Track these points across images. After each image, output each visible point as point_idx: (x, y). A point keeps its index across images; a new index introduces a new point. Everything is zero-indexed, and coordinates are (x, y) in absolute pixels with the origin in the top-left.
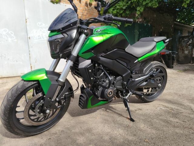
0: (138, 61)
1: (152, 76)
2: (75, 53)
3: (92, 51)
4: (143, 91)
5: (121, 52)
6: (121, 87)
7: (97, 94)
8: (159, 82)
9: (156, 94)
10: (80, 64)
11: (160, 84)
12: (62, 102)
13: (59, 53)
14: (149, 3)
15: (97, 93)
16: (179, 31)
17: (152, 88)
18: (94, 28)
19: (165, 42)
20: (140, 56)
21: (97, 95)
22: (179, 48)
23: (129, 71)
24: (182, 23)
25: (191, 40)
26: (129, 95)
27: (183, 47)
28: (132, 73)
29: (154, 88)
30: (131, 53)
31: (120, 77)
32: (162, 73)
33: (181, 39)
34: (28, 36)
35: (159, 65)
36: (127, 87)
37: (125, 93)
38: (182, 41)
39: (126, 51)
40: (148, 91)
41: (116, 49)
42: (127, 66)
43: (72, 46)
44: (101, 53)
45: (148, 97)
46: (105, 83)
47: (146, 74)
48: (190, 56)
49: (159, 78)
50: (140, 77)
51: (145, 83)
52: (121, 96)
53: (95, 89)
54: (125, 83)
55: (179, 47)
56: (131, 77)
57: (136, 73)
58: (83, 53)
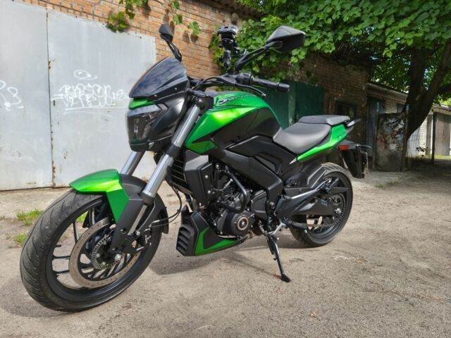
0: (297, 161)
1: (322, 192)
2: (178, 141)
3: (212, 139)
4: (306, 222)
5: (265, 142)
6: (264, 212)
7: (215, 224)
8: (337, 205)
9: (331, 229)
10: (187, 163)
11: (338, 209)
12: (147, 239)
13: (149, 141)
14: (316, 44)
15: (216, 222)
16: (378, 103)
17: (324, 217)
18: (215, 96)
19: (346, 127)
20: (302, 151)
21: (216, 227)
22: (378, 137)
23: (280, 181)
24: (384, 86)
25: (402, 122)
26: (278, 227)
27: (386, 136)
28: (285, 184)
29: (328, 217)
30: (283, 145)
31: (262, 191)
32: (343, 186)
33: (382, 119)
34: (52, 100)
35: (336, 170)
36: (276, 213)
37: (271, 225)
38: (385, 123)
39: (275, 141)
40: (316, 222)
41: (256, 137)
42: (277, 169)
43: (174, 129)
44: (227, 142)
45: (316, 235)
46: (233, 203)
47: (312, 187)
48: (399, 156)
49: (337, 197)
50: (300, 193)
51: (310, 206)
52: (263, 230)
53: (212, 214)
54: (272, 204)
55: (379, 135)
56: (284, 193)
57: (293, 186)
58: (194, 142)
